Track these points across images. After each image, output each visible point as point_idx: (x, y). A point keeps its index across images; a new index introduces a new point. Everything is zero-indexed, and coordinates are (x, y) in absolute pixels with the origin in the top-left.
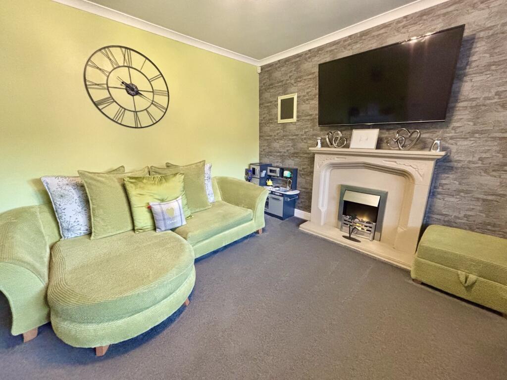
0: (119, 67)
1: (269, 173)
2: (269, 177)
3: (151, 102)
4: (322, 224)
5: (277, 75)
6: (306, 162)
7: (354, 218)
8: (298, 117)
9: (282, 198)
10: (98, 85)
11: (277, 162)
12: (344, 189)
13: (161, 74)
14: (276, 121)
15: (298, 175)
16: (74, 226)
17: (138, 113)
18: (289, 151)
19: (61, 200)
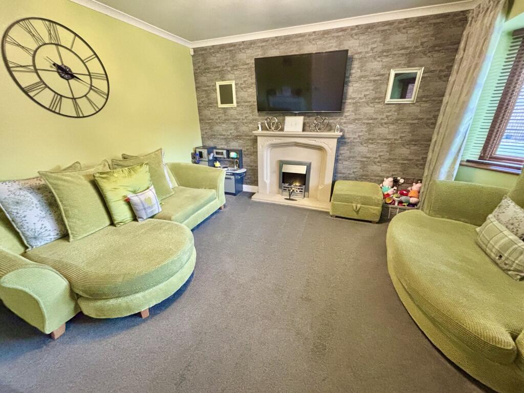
0: (45, 44)
1: (216, 156)
2: (216, 159)
3: (89, 86)
4: (268, 193)
5: (213, 60)
6: (249, 143)
7: (290, 184)
8: (237, 103)
9: (233, 177)
10: (24, 66)
11: (222, 144)
12: (282, 163)
13: (95, 54)
14: (215, 105)
15: (243, 155)
16: (42, 233)
17: (77, 100)
18: (233, 134)
19: (18, 207)
